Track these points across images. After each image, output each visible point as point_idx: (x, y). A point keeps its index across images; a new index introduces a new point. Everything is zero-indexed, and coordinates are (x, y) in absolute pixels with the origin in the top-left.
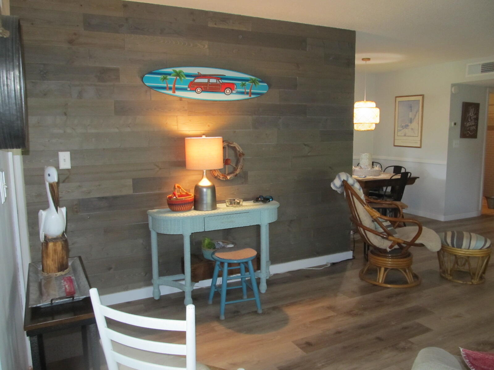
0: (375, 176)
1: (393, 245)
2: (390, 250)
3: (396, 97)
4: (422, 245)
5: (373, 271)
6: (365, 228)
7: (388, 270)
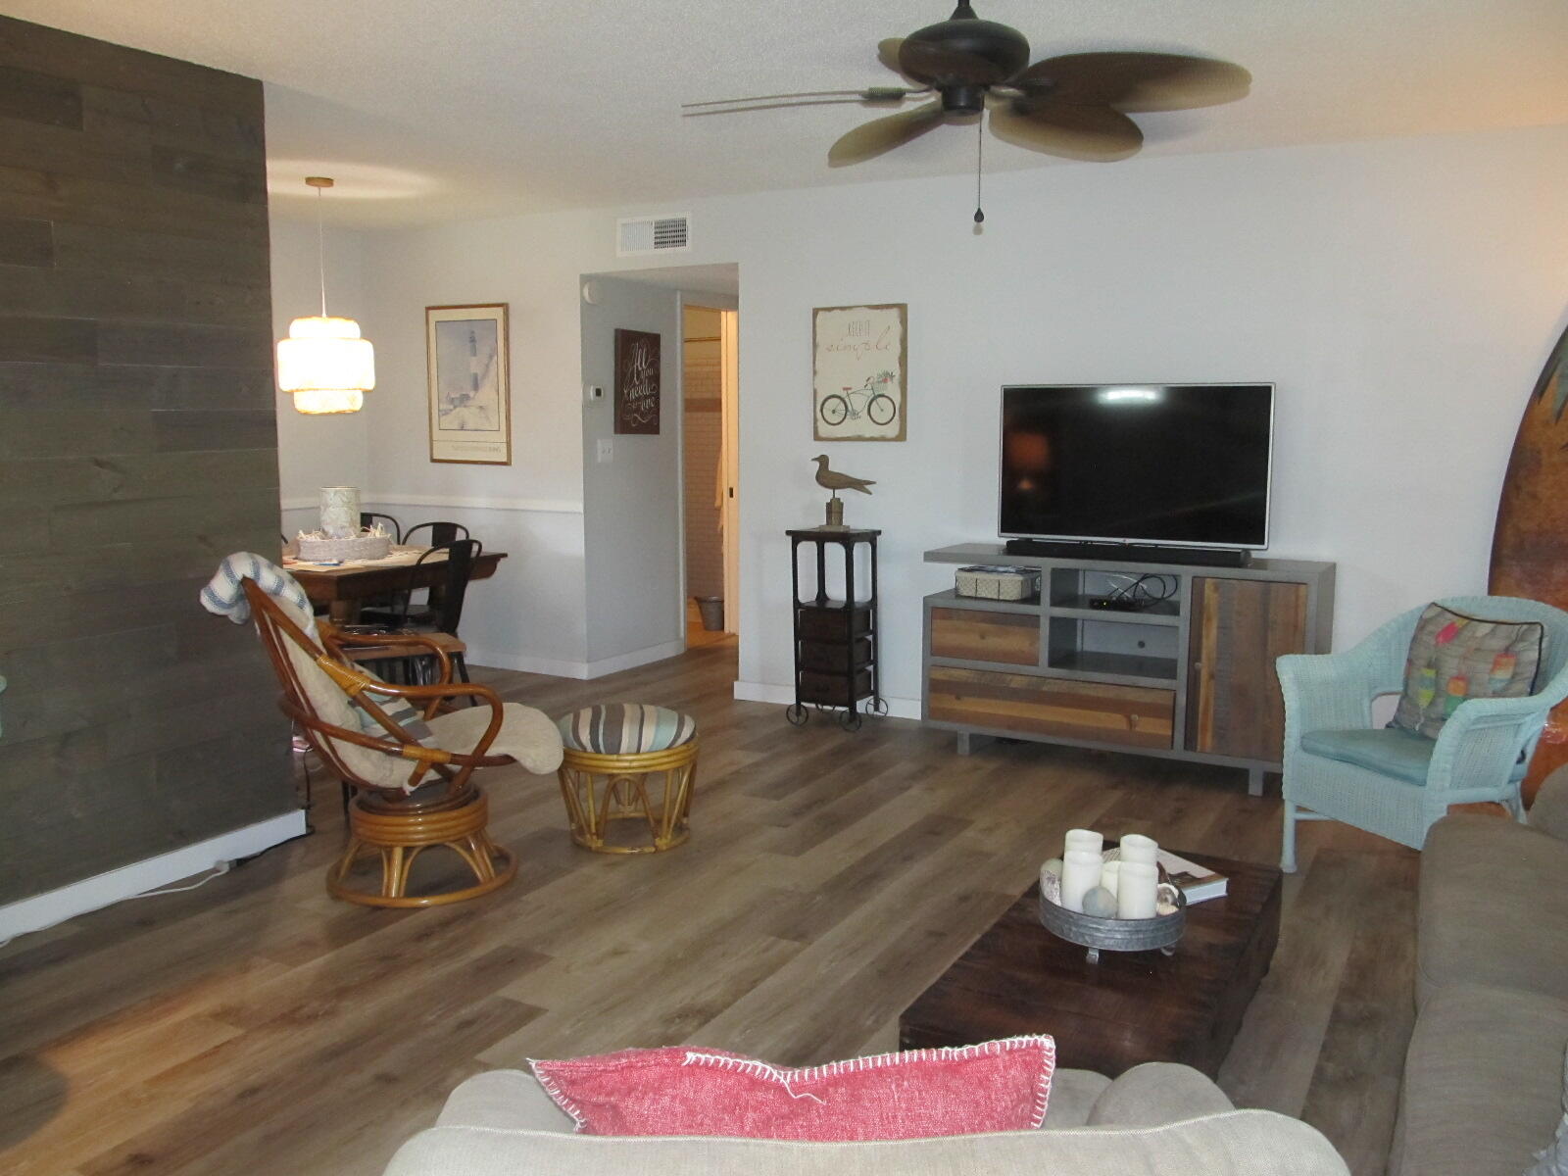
0: (370, 559)
1: (420, 772)
2: (413, 789)
3: (428, 309)
4: (508, 760)
5: (369, 866)
6: (330, 731)
7: (415, 853)
